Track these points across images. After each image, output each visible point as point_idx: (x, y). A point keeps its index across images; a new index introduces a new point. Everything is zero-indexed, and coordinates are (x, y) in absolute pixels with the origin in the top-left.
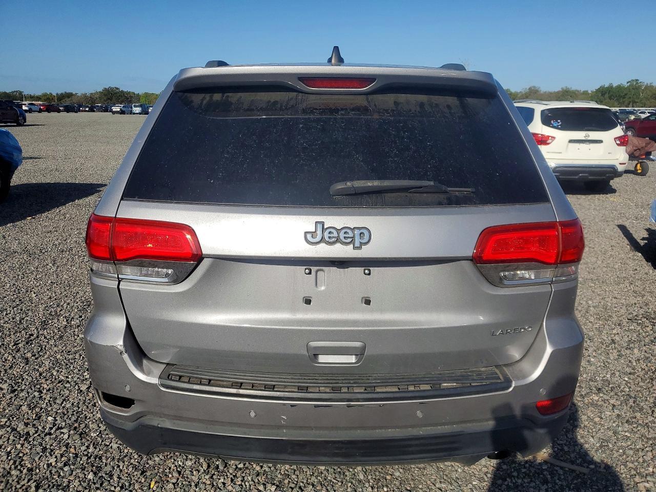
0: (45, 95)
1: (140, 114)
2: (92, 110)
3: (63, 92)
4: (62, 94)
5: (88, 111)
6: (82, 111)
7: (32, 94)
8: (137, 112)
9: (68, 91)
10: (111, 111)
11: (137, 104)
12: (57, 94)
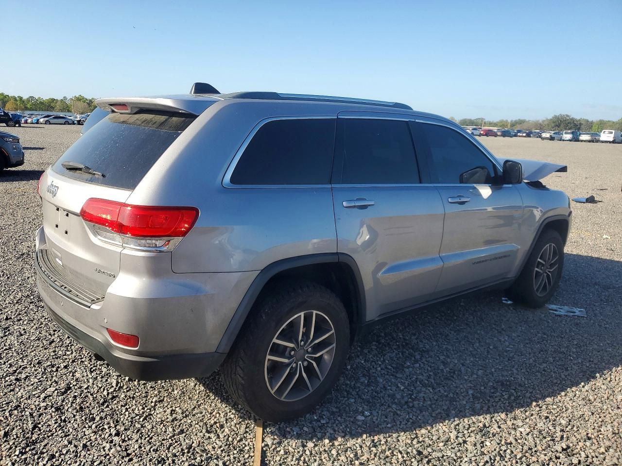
0: (502, 121)
1: (570, 140)
2: (528, 135)
3: (517, 119)
4: (516, 121)
5: (525, 137)
6: (520, 136)
7: (491, 121)
8: (567, 139)
9: (522, 118)
10: (540, 137)
11: (569, 131)
12: (512, 121)
